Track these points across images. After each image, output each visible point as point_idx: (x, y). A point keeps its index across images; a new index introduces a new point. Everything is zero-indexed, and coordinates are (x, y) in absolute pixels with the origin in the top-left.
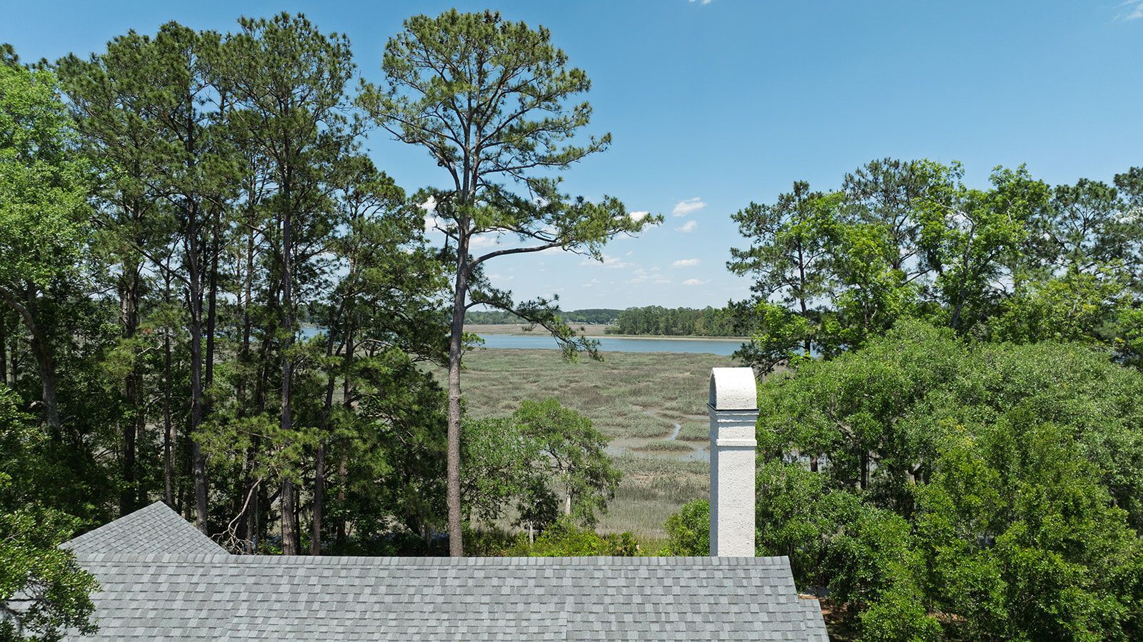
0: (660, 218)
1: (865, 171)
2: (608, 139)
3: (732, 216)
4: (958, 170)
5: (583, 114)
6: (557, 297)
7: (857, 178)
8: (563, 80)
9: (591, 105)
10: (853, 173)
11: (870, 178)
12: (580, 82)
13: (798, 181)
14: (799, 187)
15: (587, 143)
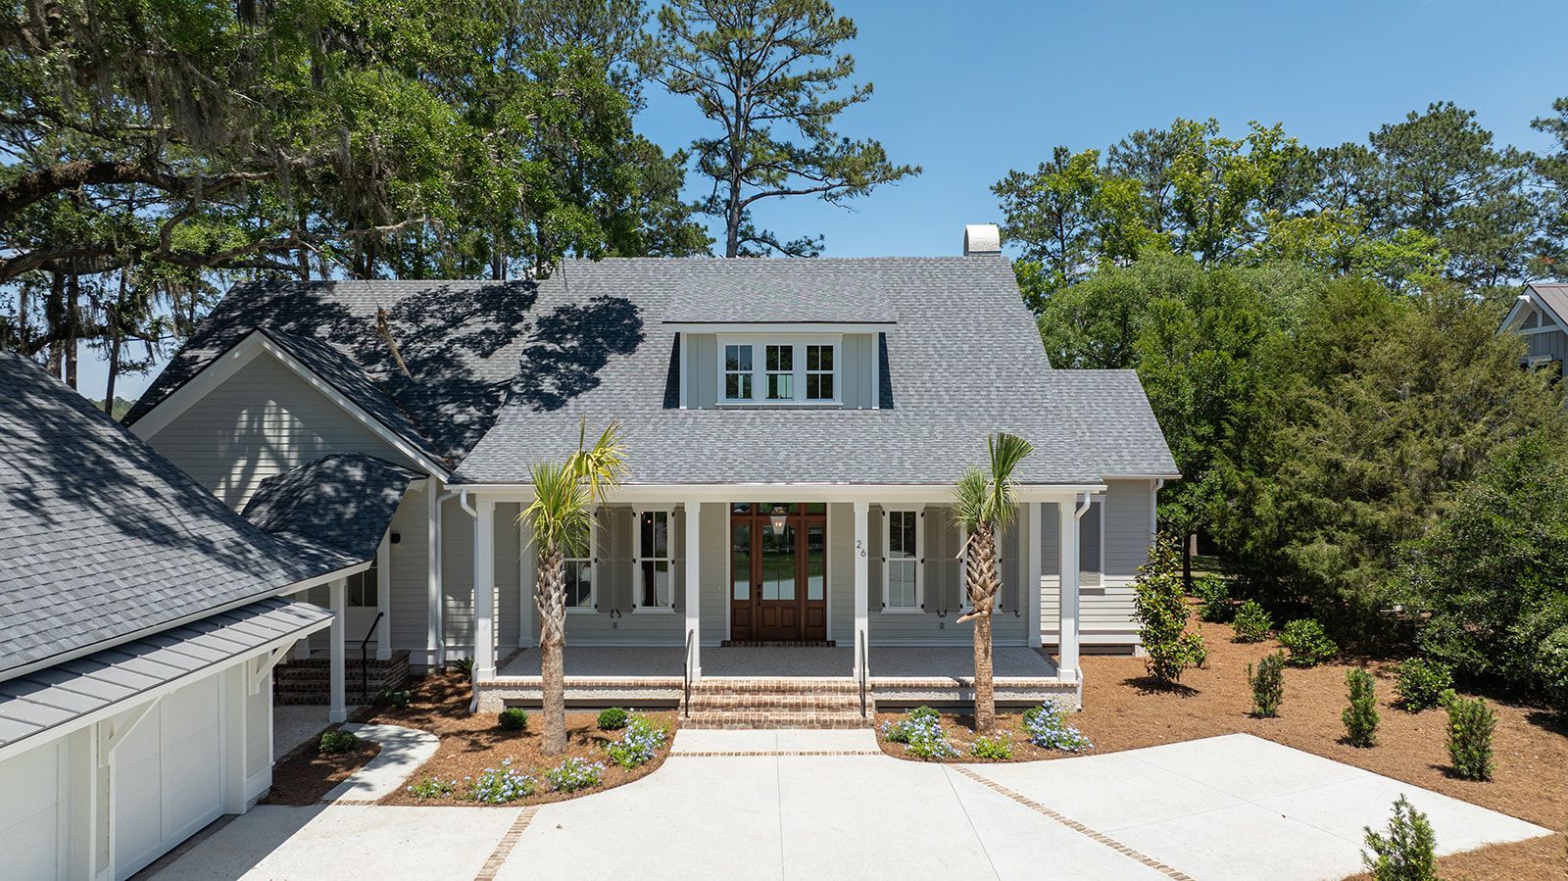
0: (919, 170)
1: (1130, 143)
2: (870, 89)
3: (991, 188)
4: (1213, 126)
5: (846, 66)
6: (822, 237)
7: (1122, 150)
8: (832, 27)
9: (853, 57)
10: (1117, 144)
11: (1135, 149)
12: (847, 29)
13: (1058, 147)
14: (1059, 153)
15: (850, 93)
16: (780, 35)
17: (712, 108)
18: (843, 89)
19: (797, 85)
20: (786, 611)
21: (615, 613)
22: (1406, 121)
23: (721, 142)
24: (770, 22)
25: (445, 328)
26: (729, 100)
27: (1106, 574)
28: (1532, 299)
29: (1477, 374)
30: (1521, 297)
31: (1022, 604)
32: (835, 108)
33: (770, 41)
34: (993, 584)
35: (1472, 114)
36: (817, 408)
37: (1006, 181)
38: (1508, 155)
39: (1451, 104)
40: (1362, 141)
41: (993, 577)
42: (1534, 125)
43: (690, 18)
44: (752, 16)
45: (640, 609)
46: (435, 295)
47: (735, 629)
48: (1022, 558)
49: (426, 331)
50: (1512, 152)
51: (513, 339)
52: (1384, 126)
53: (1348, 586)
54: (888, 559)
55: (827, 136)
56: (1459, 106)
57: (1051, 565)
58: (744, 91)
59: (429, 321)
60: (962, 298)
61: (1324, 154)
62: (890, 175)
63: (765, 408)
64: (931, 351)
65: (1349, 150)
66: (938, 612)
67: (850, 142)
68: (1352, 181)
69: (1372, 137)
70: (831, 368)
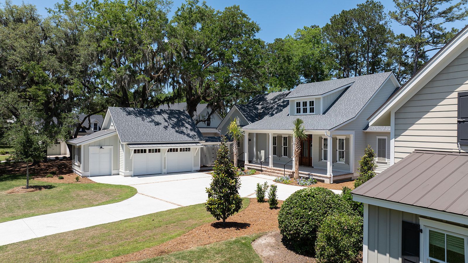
21: (279, 157)
27: (387, 159)
31: (349, 162)
36: (312, 115)
45: (283, 156)
48: (349, 151)
54: (323, 149)
63: (302, 115)
70: (313, 106)
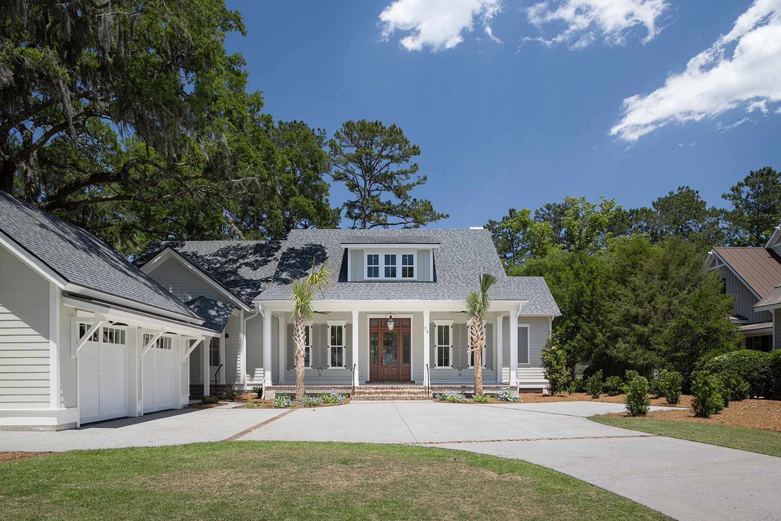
0: (448, 216)
1: (545, 209)
2: (425, 178)
5: (415, 168)
7: (541, 212)
8: (409, 150)
9: (418, 164)
10: (538, 209)
11: (547, 212)
12: (416, 151)
13: (511, 208)
14: (512, 211)
15: (416, 180)
16: (384, 153)
17: (353, 187)
18: (413, 178)
19: (391, 176)
20: (393, 369)
21: (320, 369)
22: (668, 196)
23: (357, 202)
24: (380, 148)
25: (238, 259)
26: (361, 182)
27: (531, 358)
28: (713, 254)
29: (684, 271)
30: (709, 253)
31: (494, 365)
32: (410, 187)
33: (380, 156)
34: (481, 336)
35: (697, 192)
36: (407, 281)
37: (487, 225)
38: (713, 211)
39: (688, 187)
40: (649, 206)
41: (482, 334)
42: (723, 197)
43: (344, 146)
44: (371, 145)
45: (330, 368)
46: (234, 247)
47: (371, 376)
48: (494, 345)
49: (230, 260)
50: (714, 209)
51: (268, 263)
52: (659, 198)
53: (632, 359)
55: (407, 198)
56: (691, 188)
57: (507, 363)
58: (367, 178)
59: (230, 257)
60: (468, 244)
61: (632, 212)
62: (435, 217)
63: (384, 281)
64: (455, 262)
65: (644, 210)
66: (459, 368)
67: (417, 200)
68: (645, 225)
69: (654, 204)
70: (412, 265)
